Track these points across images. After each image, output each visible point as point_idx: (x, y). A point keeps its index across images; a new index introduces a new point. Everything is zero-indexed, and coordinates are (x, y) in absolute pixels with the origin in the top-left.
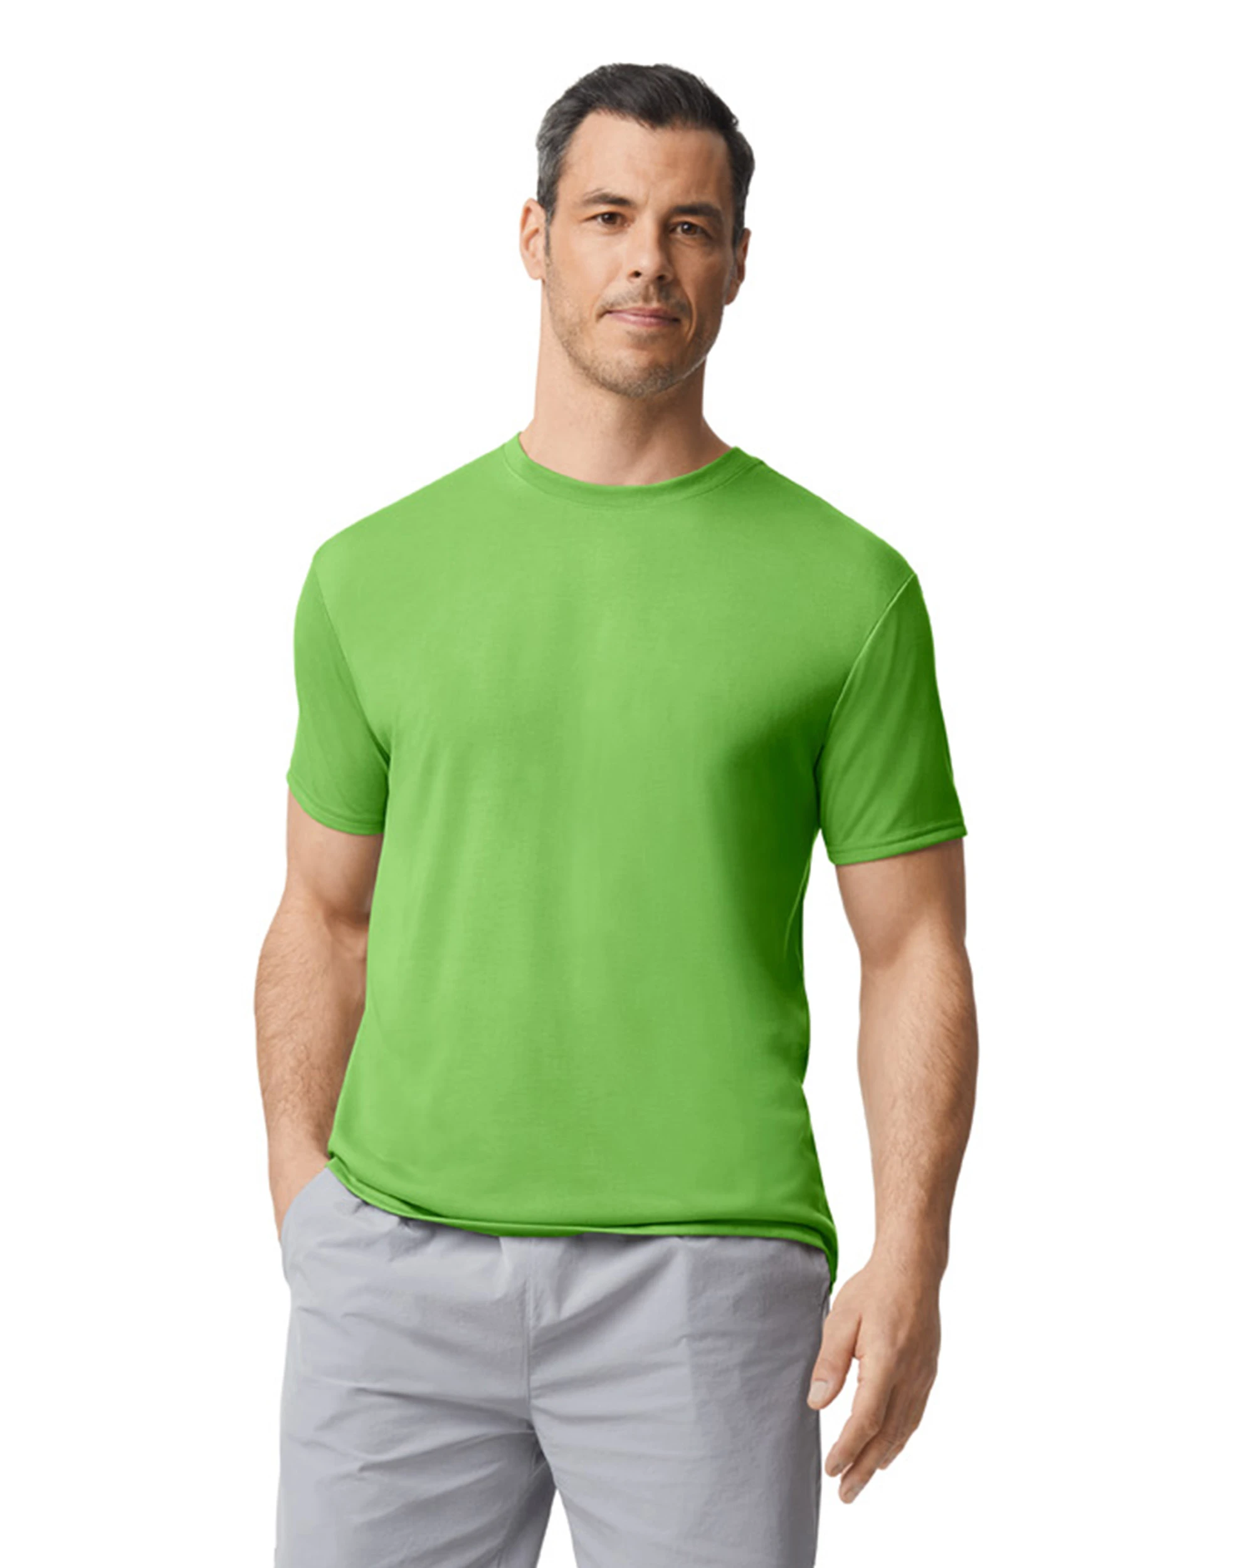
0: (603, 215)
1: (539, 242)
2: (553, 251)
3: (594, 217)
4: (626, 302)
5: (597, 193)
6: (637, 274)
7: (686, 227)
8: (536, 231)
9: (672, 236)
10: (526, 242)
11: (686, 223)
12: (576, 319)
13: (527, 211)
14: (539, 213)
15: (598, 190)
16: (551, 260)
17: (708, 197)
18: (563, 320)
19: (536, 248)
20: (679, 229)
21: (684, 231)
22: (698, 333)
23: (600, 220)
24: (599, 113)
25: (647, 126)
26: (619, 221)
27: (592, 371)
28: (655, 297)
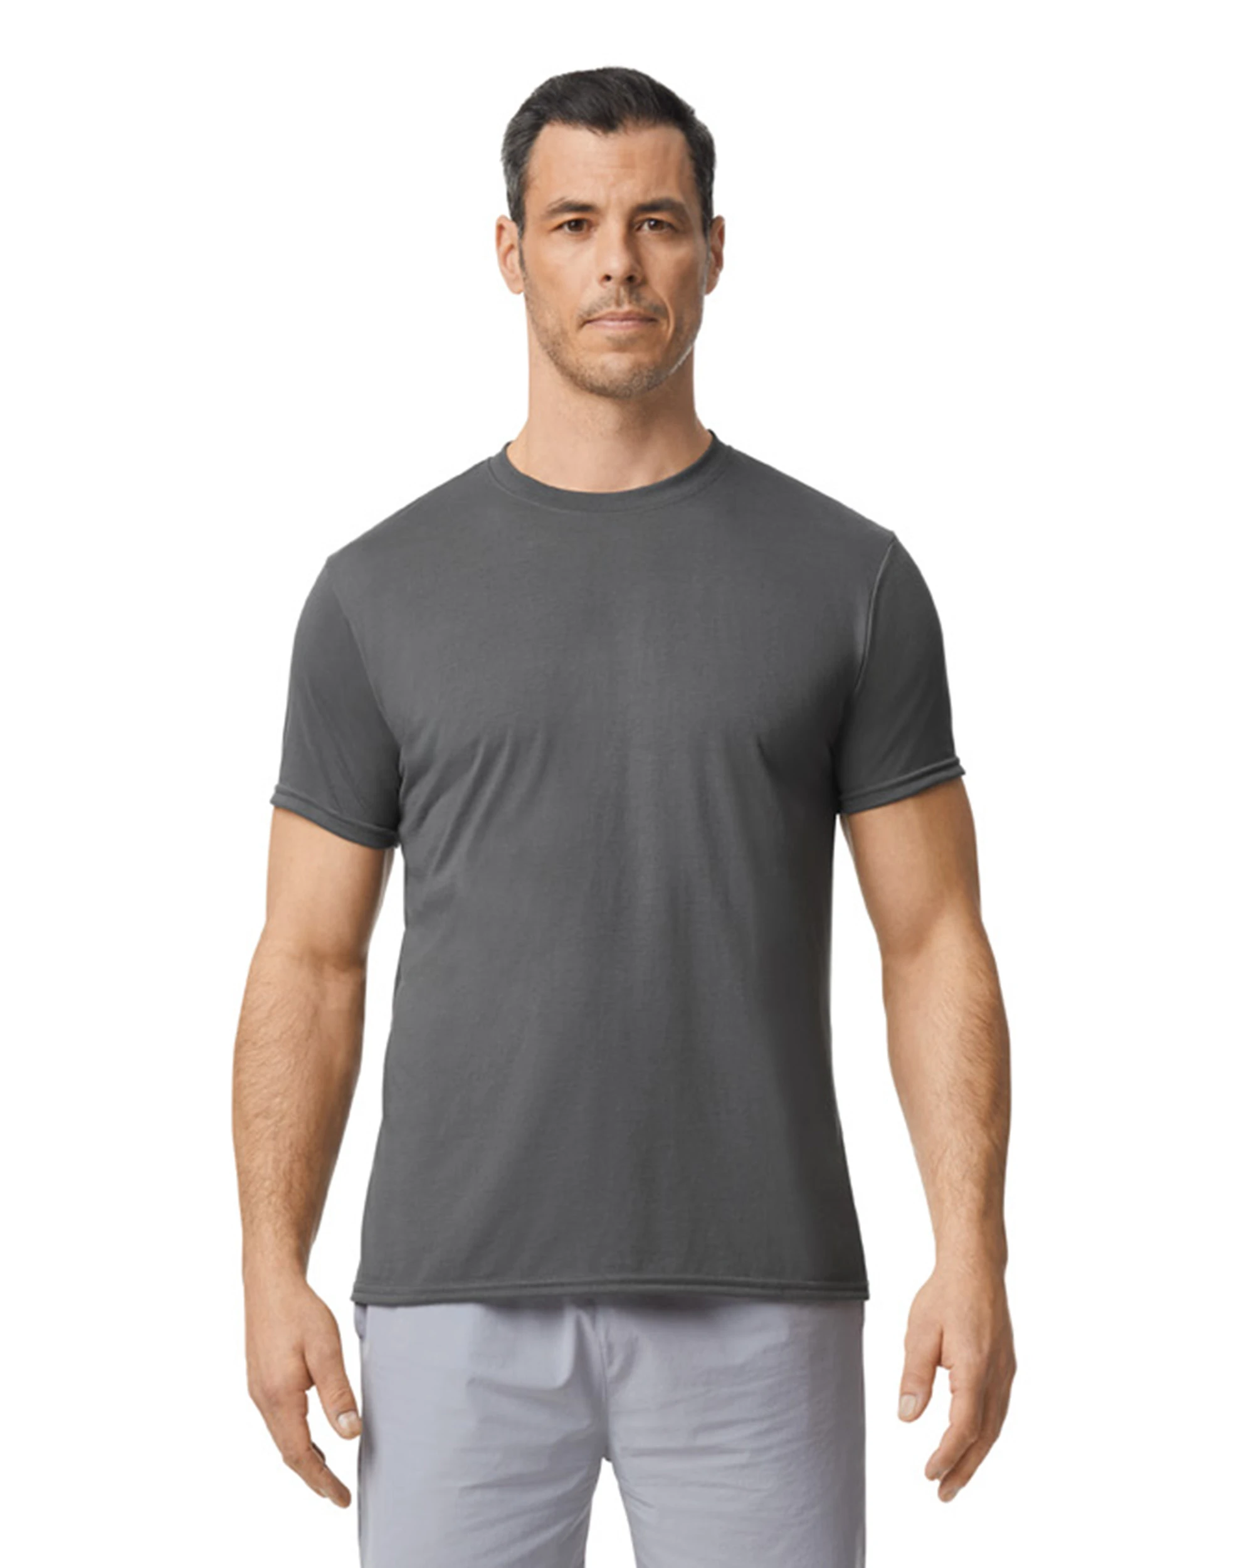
0: (569, 223)
1: (514, 256)
2: (528, 264)
3: (560, 227)
4: (601, 308)
5: (561, 203)
6: (608, 278)
7: (652, 223)
8: (512, 247)
9: (640, 234)
10: (504, 258)
11: (651, 220)
12: (557, 329)
13: (500, 228)
14: (512, 228)
15: (562, 199)
16: (527, 274)
17: (670, 191)
18: (546, 331)
19: (513, 265)
20: (646, 227)
21: (651, 227)
22: (678, 330)
23: (566, 228)
24: (553, 125)
25: (599, 132)
26: (585, 226)
27: (579, 378)
28: (626, 300)
